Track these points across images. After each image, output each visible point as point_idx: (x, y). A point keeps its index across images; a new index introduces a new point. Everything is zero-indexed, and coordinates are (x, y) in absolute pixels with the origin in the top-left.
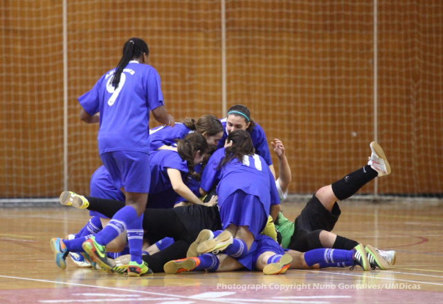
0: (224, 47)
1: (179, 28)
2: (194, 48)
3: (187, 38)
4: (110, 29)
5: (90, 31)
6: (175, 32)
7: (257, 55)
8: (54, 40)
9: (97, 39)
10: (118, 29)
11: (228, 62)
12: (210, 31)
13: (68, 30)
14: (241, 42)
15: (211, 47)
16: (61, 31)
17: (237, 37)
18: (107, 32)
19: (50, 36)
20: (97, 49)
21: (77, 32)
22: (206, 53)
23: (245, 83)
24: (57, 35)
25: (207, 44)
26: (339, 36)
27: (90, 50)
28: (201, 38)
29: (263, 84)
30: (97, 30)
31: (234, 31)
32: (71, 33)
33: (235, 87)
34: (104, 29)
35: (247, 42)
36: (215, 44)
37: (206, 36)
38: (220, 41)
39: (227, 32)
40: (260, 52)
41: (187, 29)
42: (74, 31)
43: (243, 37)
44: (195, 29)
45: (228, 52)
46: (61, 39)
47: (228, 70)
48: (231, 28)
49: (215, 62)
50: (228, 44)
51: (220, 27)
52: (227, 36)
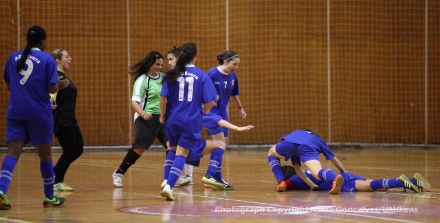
0: (329, 48)
1: (300, 36)
2: (310, 49)
3: (305, 43)
4: (256, 37)
5: (243, 38)
6: (298, 38)
7: (350, 54)
8: (220, 44)
9: (248, 43)
10: (261, 37)
11: (331, 58)
12: (320, 38)
13: (230, 38)
14: (340, 45)
15: (321, 49)
16: (225, 38)
17: (337, 42)
18: (254, 38)
19: (218, 41)
20: (248, 49)
21: (235, 38)
22: (317, 52)
23: (342, 72)
24: (222, 40)
25: (318, 46)
26: (403, 41)
27: (243, 50)
28: (314, 43)
29: (354, 72)
30: (248, 37)
31: (335, 38)
32: (231, 39)
33: (336, 74)
34: (252, 37)
35: (343, 45)
36: (323, 46)
37: (318, 41)
38: (327, 45)
39: (331, 38)
40: (352, 52)
41: (305, 37)
42: (233, 37)
43: (341, 42)
44: (310, 36)
45: (331, 51)
46: (225, 43)
47: (331, 63)
48: (333, 36)
49: (323, 58)
50: (331, 46)
51: (327, 36)
52: (331, 41)
